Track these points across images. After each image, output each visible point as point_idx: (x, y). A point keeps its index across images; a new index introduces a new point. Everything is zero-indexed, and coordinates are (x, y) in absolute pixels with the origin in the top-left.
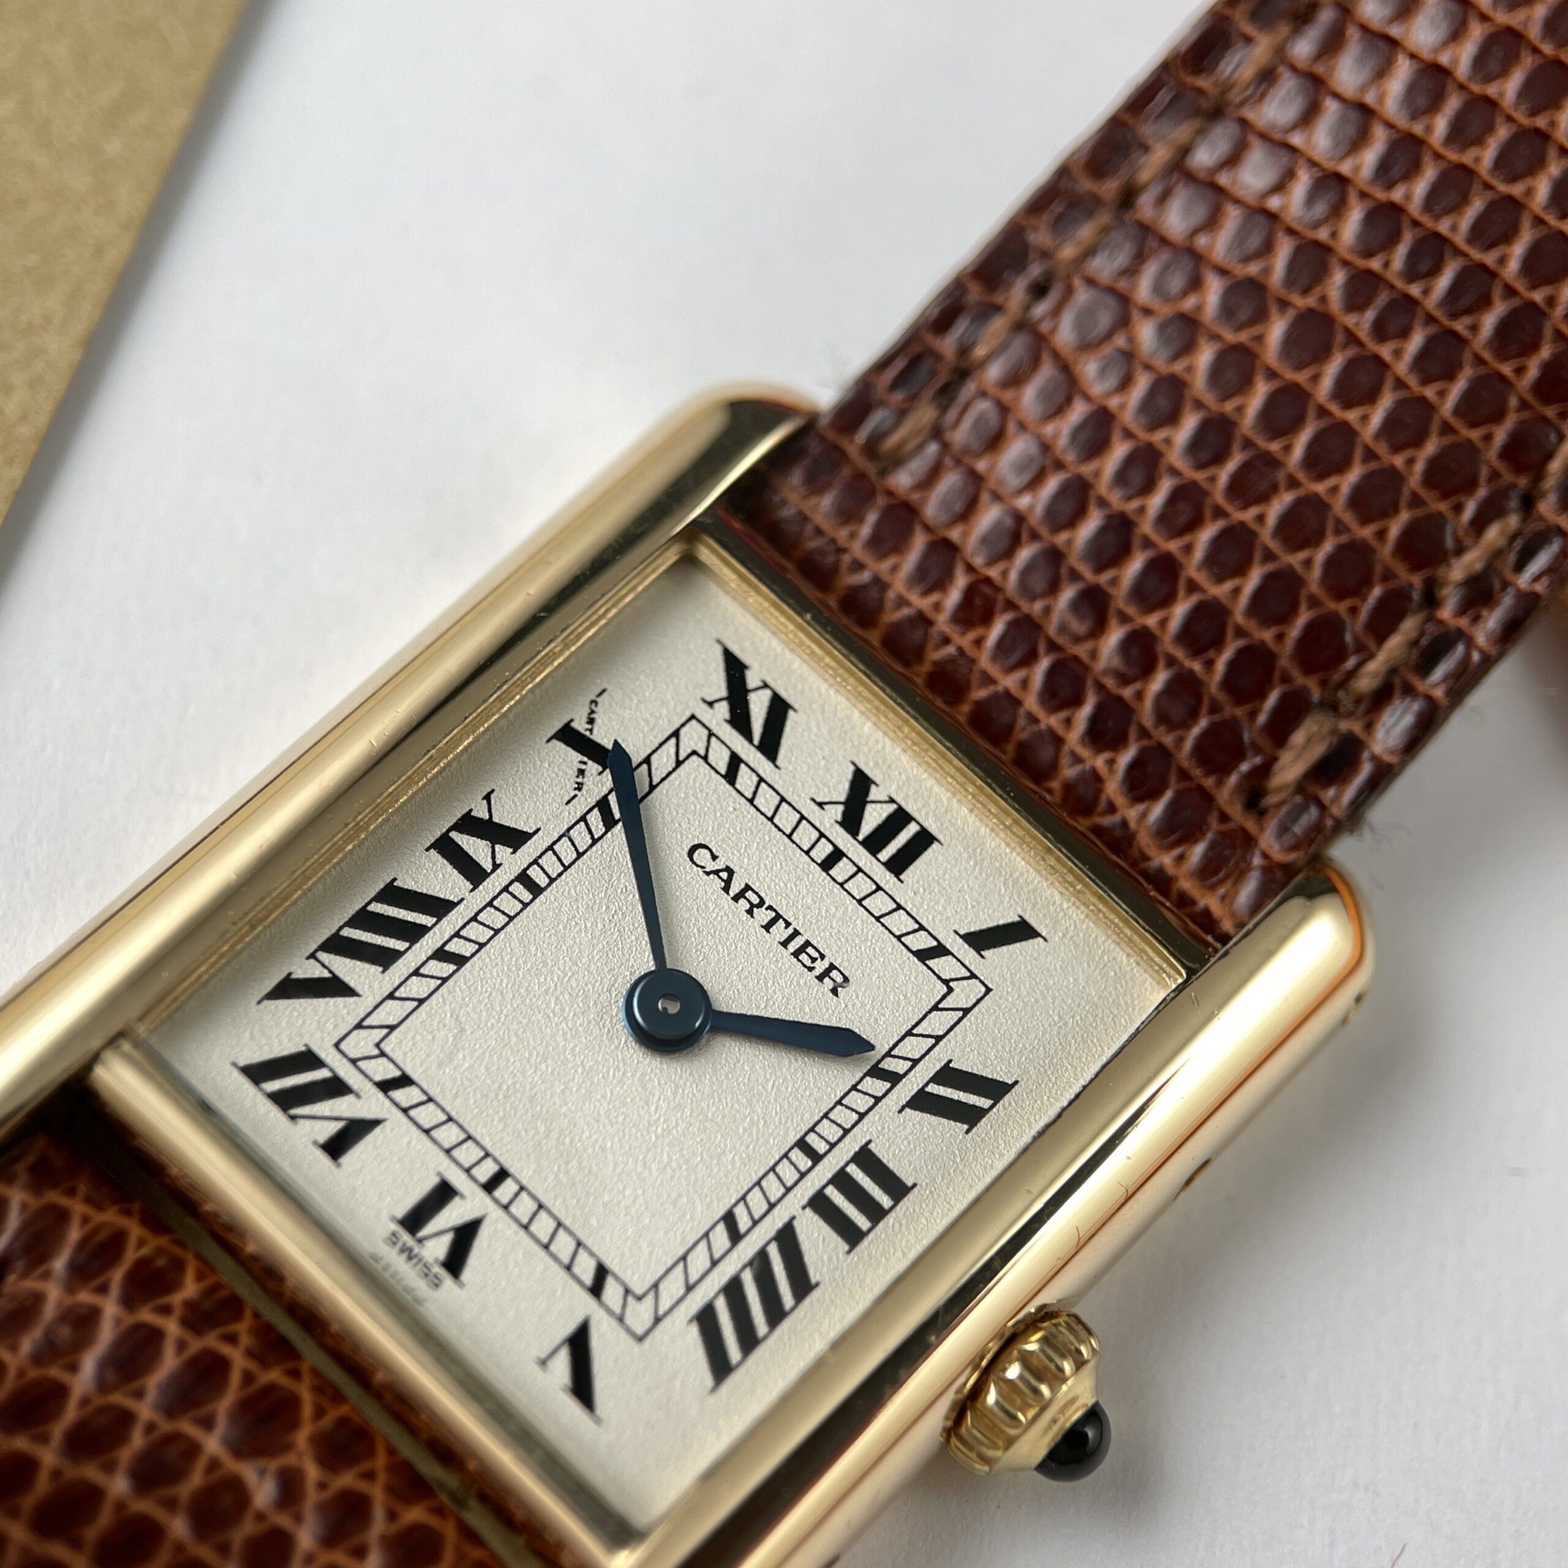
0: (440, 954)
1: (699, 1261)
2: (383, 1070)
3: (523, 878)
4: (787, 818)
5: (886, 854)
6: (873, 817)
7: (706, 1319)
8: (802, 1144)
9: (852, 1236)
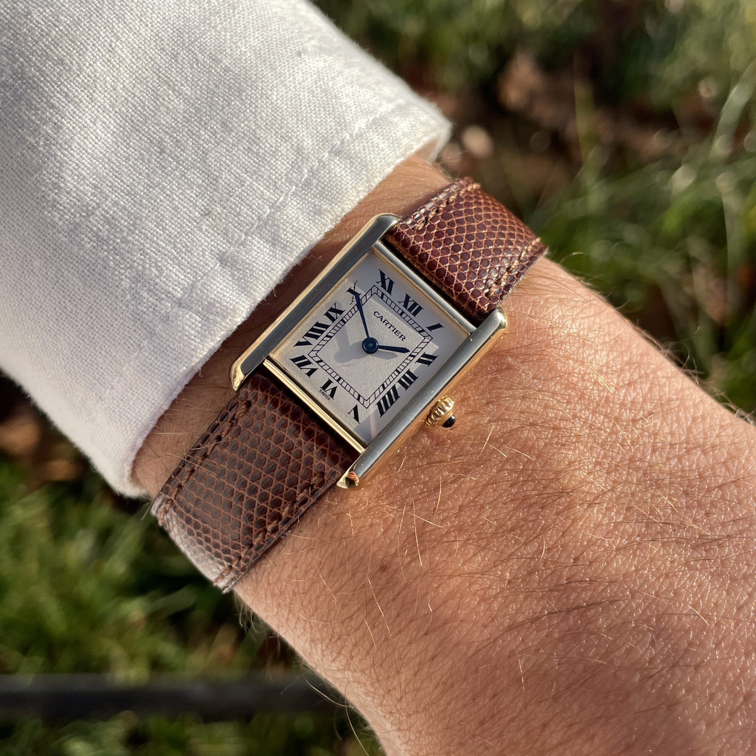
0: (327, 336)
1: (377, 393)
2: (317, 359)
3: (342, 320)
4: (393, 305)
5: (412, 312)
6: (410, 304)
7: (379, 404)
8: (397, 370)
9: (406, 387)
